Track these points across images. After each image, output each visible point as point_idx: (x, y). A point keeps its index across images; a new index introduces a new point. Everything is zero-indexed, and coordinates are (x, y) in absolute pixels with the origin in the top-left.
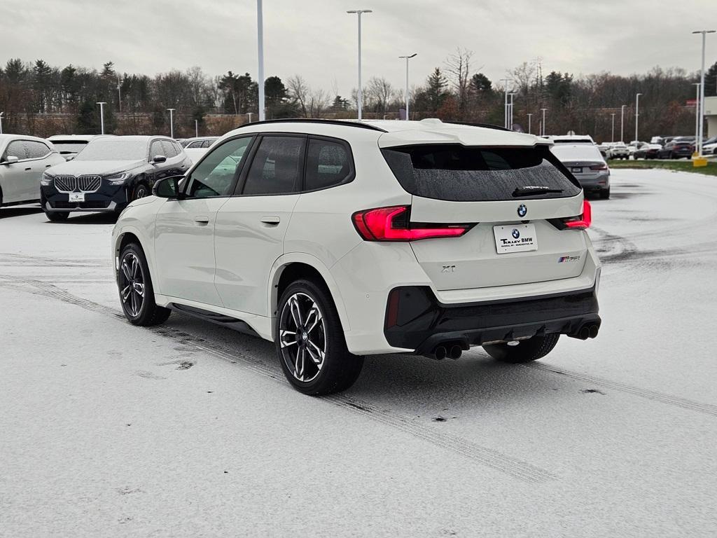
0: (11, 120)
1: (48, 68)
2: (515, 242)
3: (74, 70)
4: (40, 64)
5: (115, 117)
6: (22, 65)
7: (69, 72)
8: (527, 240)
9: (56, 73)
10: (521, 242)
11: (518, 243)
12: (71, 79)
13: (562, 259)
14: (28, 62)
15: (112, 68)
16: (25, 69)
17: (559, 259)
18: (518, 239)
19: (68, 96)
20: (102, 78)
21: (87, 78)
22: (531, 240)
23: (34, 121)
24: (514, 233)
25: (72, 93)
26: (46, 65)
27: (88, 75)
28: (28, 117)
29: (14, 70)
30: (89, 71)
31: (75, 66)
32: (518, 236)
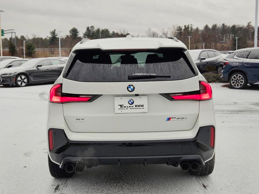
0: (209, 45)
1: (226, 26)
2: (130, 107)
3: (235, 26)
4: (223, 25)
5: (248, 42)
6: (217, 25)
7: (234, 27)
8: (139, 106)
9: (229, 28)
10: (134, 107)
11: (132, 108)
12: (234, 30)
13: (169, 119)
14: (219, 25)
15: (251, 24)
16: (218, 27)
17: (166, 119)
18: (132, 105)
19: (233, 35)
20: (247, 28)
21: (240, 29)
22: (143, 106)
23: (217, 45)
24: (130, 101)
25: (234, 34)
26: (225, 25)
27: (241, 28)
28: (215, 44)
29: (214, 27)
30: (241, 26)
31: (236, 24)
32: (133, 103)
